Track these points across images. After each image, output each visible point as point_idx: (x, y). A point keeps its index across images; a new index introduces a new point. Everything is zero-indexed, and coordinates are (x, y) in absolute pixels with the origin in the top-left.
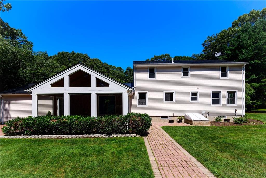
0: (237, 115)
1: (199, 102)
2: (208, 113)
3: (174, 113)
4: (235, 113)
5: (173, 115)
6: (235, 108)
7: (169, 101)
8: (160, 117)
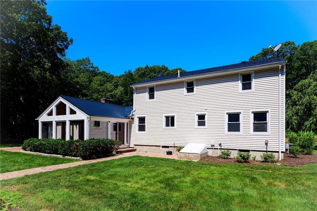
0: (268, 150)
1: (206, 127)
2: (220, 145)
3: (175, 143)
4: (265, 146)
5: (174, 145)
6: (266, 139)
7: (169, 126)
8: (160, 146)
